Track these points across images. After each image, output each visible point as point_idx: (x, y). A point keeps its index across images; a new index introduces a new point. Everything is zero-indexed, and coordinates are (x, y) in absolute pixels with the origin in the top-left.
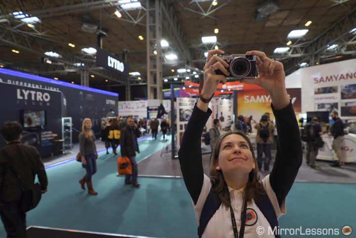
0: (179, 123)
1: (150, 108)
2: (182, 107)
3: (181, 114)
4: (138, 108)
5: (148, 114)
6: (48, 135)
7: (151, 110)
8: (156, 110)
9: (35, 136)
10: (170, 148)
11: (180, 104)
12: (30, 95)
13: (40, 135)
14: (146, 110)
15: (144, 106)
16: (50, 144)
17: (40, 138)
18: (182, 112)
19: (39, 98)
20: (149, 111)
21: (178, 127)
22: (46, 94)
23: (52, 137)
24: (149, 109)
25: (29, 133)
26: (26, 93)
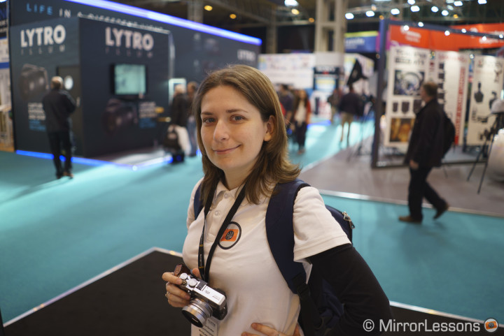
0: (390, 98)
1: (319, 69)
2: (400, 67)
3: (396, 80)
4: (294, 68)
5: (315, 81)
6: (150, 110)
7: (322, 73)
8: (330, 73)
9: (129, 109)
10: (368, 147)
11: (397, 60)
12: (123, 38)
13: (138, 108)
14: (310, 73)
15: (305, 65)
16: (152, 125)
17: (138, 114)
18: (399, 76)
19: (137, 44)
20: (317, 75)
21: (389, 107)
22: (147, 37)
23: (154, 112)
24: (316, 72)
25: (123, 104)
26: (118, 35)
